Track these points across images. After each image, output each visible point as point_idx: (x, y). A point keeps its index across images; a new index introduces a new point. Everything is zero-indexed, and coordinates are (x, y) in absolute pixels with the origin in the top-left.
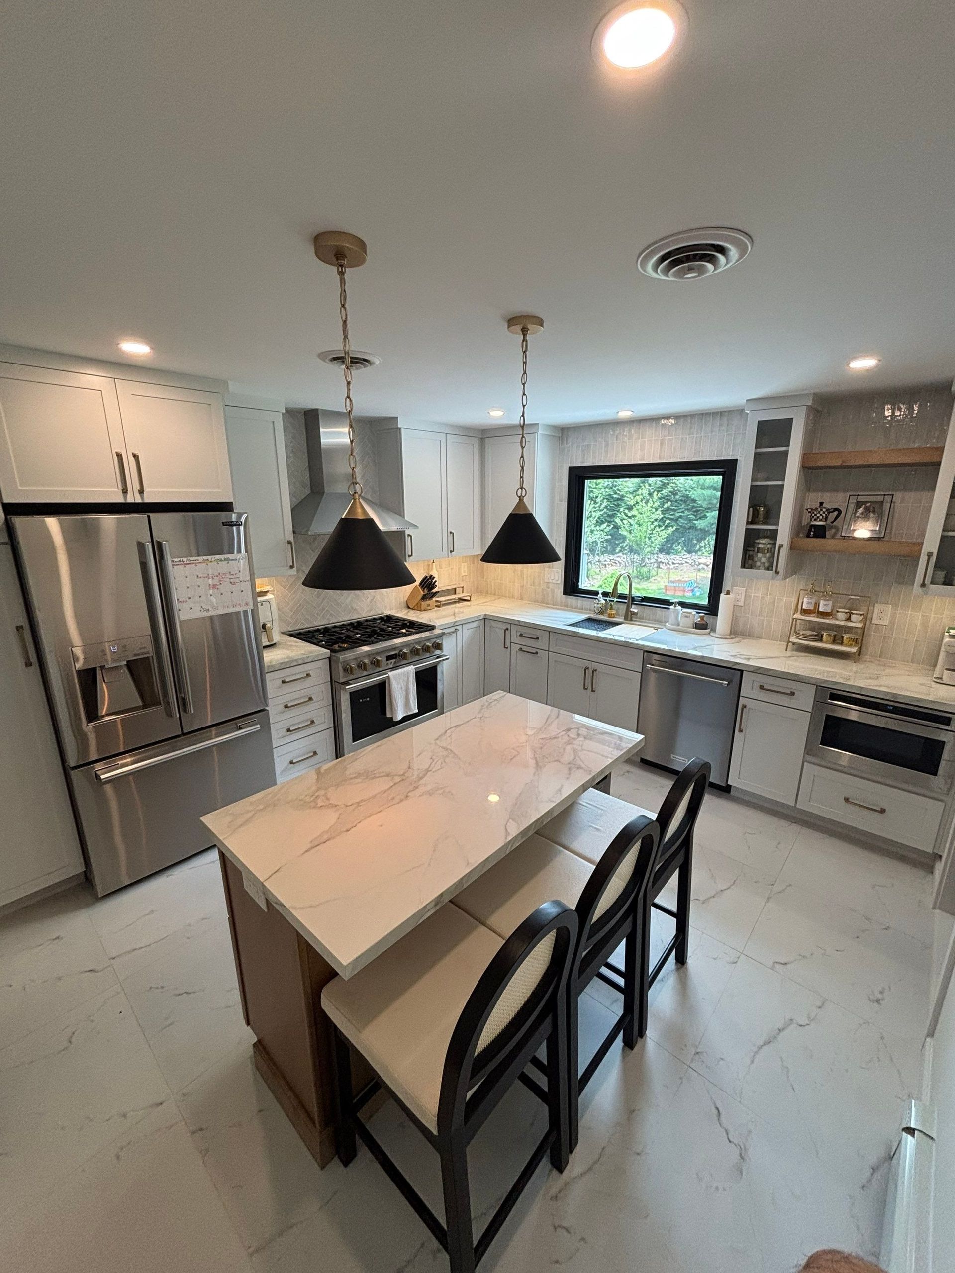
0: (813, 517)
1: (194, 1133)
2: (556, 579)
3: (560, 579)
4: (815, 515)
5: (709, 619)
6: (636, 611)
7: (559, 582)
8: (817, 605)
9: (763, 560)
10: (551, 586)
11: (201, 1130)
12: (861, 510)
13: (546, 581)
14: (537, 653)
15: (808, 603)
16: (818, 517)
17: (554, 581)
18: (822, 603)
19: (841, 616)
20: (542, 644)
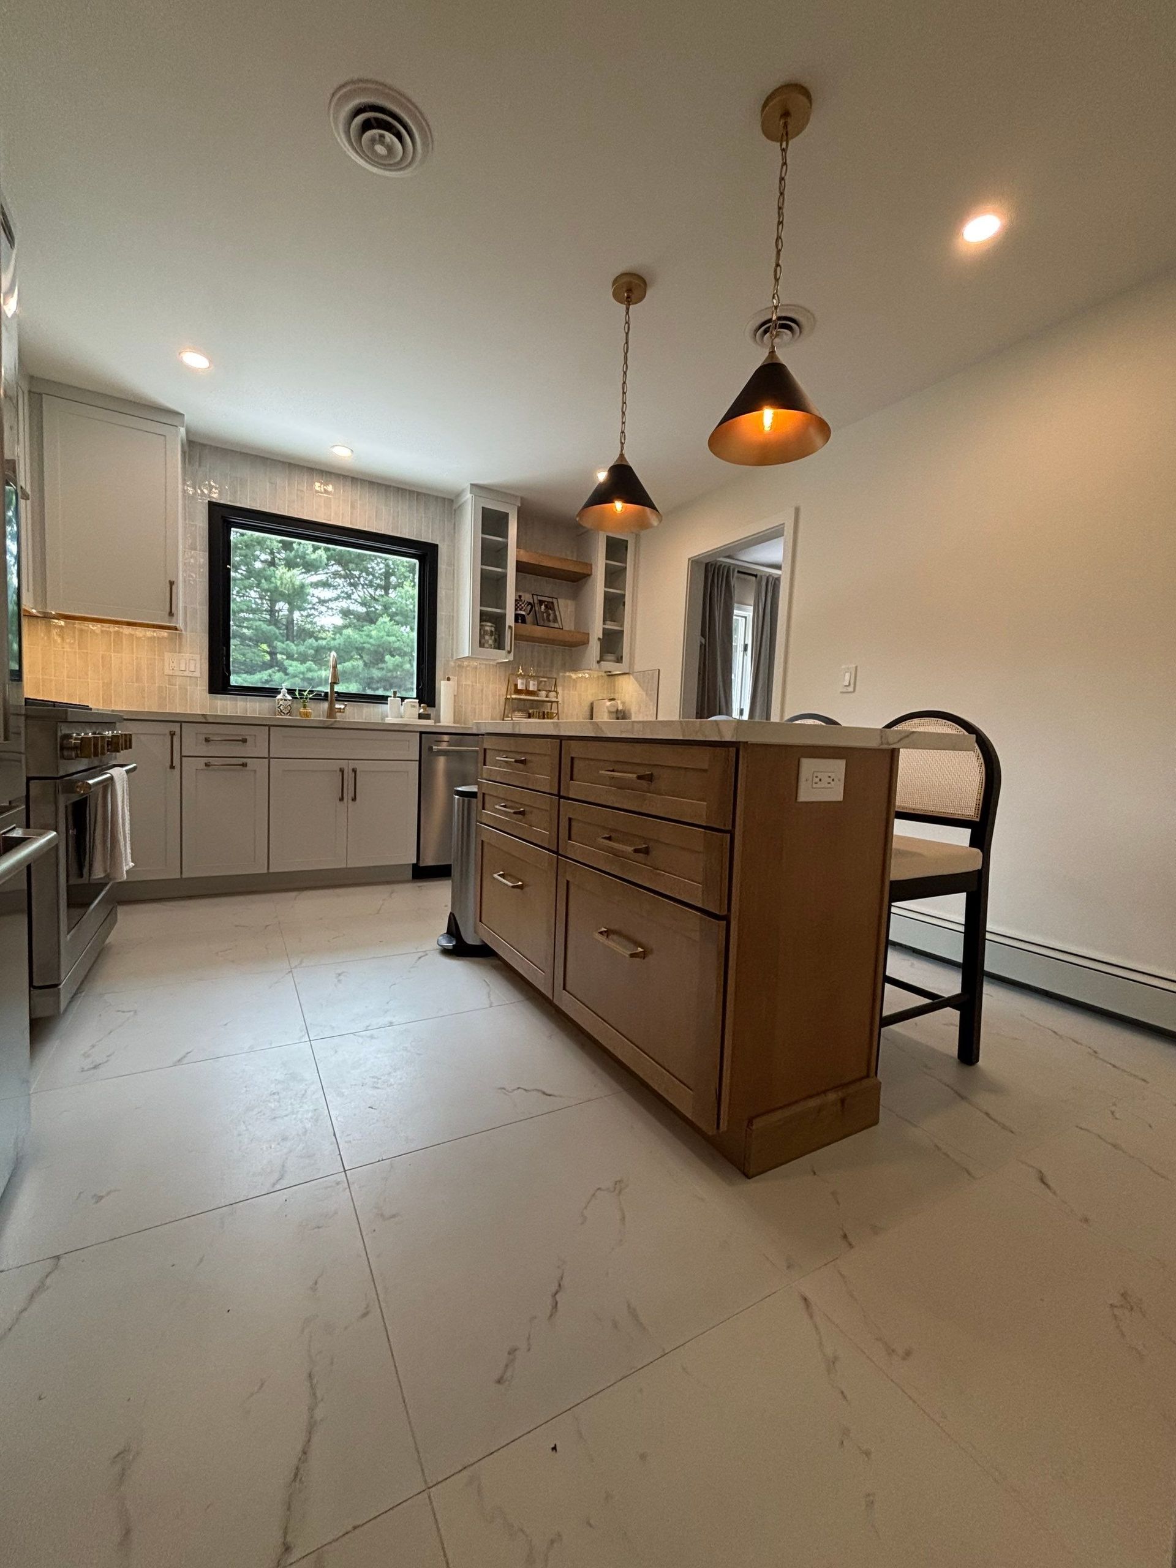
0: (518, 607)
1: (850, 1245)
2: (192, 668)
3: (198, 669)
4: (520, 605)
5: (430, 711)
6: (342, 707)
7: (197, 674)
8: (527, 685)
9: (491, 642)
10: (178, 681)
11: (845, 1236)
12: (543, 607)
13: (167, 671)
14: (244, 765)
15: (522, 683)
16: (522, 607)
17: (186, 674)
18: (531, 683)
19: (543, 693)
20: (257, 747)
